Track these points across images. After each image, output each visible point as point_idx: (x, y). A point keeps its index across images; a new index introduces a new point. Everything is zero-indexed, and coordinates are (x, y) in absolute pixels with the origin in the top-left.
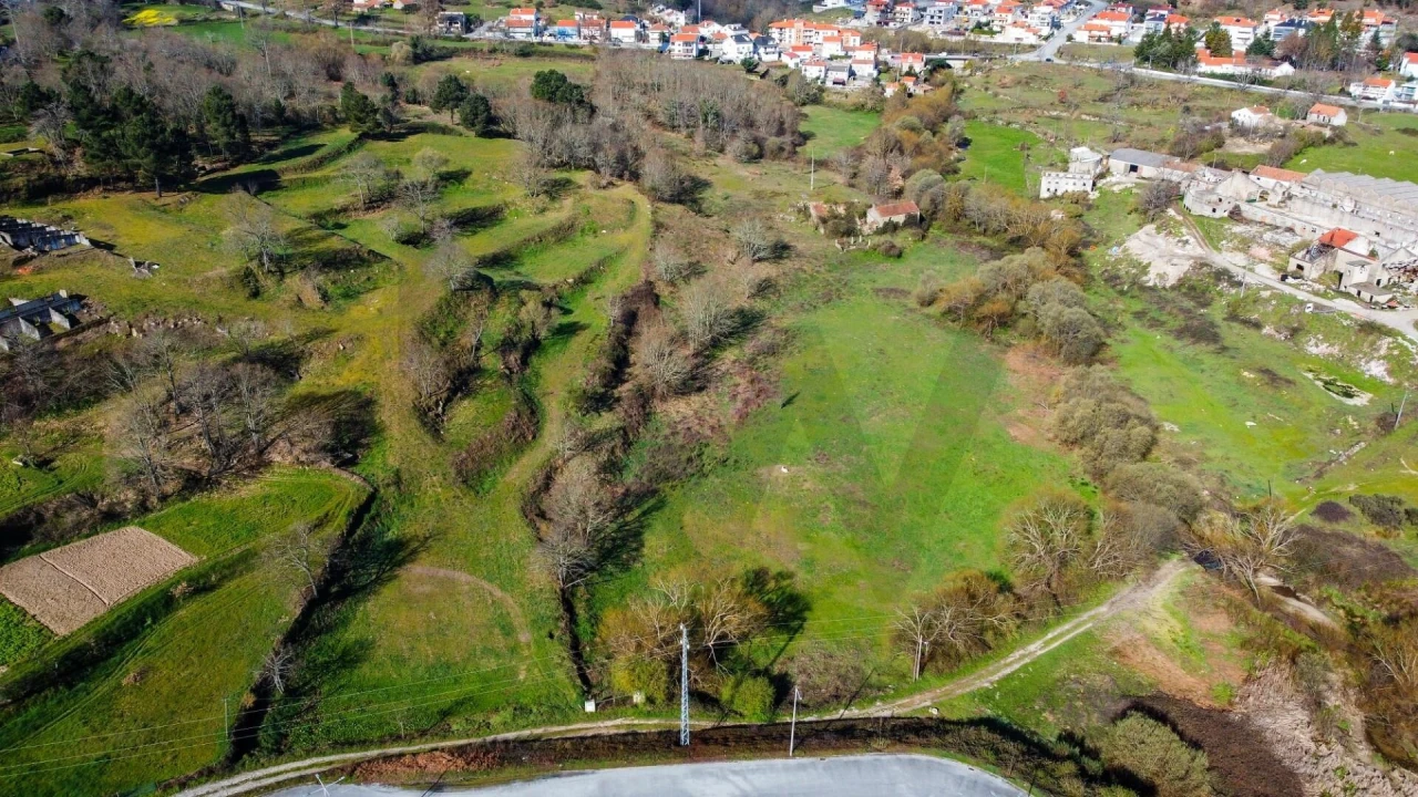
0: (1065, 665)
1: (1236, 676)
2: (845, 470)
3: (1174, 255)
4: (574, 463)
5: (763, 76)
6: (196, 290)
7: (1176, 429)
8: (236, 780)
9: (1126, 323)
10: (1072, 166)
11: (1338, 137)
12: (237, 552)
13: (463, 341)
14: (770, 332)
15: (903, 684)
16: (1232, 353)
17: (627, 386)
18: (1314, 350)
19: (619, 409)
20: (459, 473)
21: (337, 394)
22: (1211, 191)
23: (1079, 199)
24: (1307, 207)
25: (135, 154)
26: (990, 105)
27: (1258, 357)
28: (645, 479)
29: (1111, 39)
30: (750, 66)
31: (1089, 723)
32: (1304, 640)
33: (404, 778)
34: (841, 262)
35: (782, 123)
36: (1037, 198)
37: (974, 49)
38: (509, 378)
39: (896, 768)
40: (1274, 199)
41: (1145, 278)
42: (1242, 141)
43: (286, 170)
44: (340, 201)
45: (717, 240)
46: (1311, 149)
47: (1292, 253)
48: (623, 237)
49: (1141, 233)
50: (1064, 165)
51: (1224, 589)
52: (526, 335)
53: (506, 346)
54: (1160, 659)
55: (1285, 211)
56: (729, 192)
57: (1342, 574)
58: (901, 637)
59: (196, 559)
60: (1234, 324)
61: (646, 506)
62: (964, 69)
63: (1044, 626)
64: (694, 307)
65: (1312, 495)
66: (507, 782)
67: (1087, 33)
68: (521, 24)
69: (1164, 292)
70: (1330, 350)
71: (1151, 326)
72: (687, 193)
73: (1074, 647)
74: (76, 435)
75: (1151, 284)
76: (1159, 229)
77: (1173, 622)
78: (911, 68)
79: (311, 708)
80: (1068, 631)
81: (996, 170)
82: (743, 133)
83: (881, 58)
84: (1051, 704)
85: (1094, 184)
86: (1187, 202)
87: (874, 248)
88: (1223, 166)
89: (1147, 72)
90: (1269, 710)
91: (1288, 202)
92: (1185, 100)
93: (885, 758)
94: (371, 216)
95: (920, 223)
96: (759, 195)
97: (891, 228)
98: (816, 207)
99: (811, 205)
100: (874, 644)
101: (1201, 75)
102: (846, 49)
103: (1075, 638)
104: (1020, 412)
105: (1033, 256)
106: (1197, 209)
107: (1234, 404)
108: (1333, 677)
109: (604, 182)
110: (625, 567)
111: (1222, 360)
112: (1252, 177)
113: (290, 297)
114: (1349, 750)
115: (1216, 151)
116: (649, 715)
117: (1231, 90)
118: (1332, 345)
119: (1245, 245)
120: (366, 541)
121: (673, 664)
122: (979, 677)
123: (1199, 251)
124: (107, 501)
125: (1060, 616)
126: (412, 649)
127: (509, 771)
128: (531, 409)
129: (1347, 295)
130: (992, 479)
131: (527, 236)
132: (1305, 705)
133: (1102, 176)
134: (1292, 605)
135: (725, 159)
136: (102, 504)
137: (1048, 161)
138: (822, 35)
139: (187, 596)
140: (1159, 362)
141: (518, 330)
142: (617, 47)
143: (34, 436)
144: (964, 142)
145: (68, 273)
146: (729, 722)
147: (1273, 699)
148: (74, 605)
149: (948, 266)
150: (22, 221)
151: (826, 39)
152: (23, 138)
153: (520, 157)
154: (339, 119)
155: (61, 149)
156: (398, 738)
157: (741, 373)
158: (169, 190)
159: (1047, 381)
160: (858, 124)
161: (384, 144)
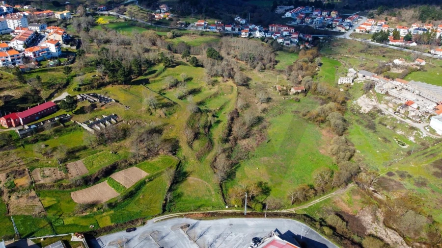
0: (323, 205)
1: (359, 209)
2: (281, 159)
3: (369, 105)
4: (221, 156)
5: (266, 42)
6: (139, 113)
7: (359, 152)
8: (164, 216)
9: (353, 123)
10: (348, 75)
11: (422, 69)
12: (156, 173)
13: (196, 126)
14: (265, 122)
15: (289, 207)
16: (377, 133)
17: (232, 137)
18: (398, 133)
19: (230, 142)
20: (197, 157)
21: (171, 139)
22: (382, 87)
23: (348, 86)
24: (406, 92)
25: (120, 77)
26: (329, 52)
27: (384, 134)
28: (236, 160)
29: (366, 32)
30: (263, 39)
31: (326, 216)
32: (376, 202)
33: (194, 218)
34: (284, 103)
35: (271, 59)
36: (337, 84)
37: (326, 33)
38: (206, 135)
40: (399, 89)
41: (360, 111)
42: (395, 69)
43: (150, 78)
44: (164, 87)
45: (253, 97)
46: (414, 72)
47: (398, 106)
48: (230, 96)
49: (362, 97)
50: (345, 74)
51: (361, 190)
52: (209, 124)
53: (205, 127)
54: (344, 204)
55: (400, 92)
56: (256, 82)
58: (289, 197)
59: (148, 174)
60: (380, 125)
61: (236, 166)
62: (323, 39)
63: (320, 196)
64: (247, 117)
65: (387, 170)
66: (213, 219)
67: (359, 30)
68: (201, 25)
69: (365, 115)
71: (360, 124)
72: (246, 83)
73: (325, 201)
74: (121, 147)
75: (362, 112)
76: (367, 96)
77: (348, 197)
78: (308, 39)
79: (174, 204)
80: (325, 197)
81: (328, 74)
82: (260, 63)
83: (300, 36)
84: (319, 212)
85: (353, 81)
86: (375, 88)
87: (293, 99)
88: (388, 77)
89: (375, 43)
90: (364, 216)
91: (402, 90)
92: (384, 53)
93: (283, 219)
94: (172, 90)
95: (305, 92)
96: (264, 83)
97: (297, 93)
98: (278, 87)
99: (277, 86)
100: (284, 198)
101: (390, 45)
102: (290, 33)
103: (326, 199)
104: (323, 146)
105: (331, 104)
106: (377, 91)
107: (375, 146)
108: (380, 210)
109: (225, 80)
110: (232, 179)
111: (375, 134)
112: (394, 82)
113: (158, 115)
114: (378, 224)
115: (388, 72)
116: (238, 209)
117: (398, 50)
118: (403, 132)
119: (387, 103)
120: (179, 171)
121: (243, 200)
122: (305, 206)
123: (375, 104)
125: (324, 194)
126: (191, 194)
127: (213, 217)
128: (211, 142)
129: (409, 118)
130: (314, 162)
131: (207, 96)
132: (372, 215)
133: (356, 78)
134: (375, 194)
135: (255, 71)
136: (128, 162)
137: (342, 72)
138: (284, 29)
139: (148, 182)
140: (359, 134)
141: (207, 123)
142: (226, 32)
143: (113, 147)
144: (321, 64)
145: (112, 109)
146: (254, 212)
147: (366, 214)
148: (128, 182)
149: (311, 105)
150: (99, 95)
151: (285, 31)
152: (93, 71)
153: (205, 74)
154: (160, 61)
155: (103, 75)
156: (191, 211)
157: (258, 134)
158: (125, 84)
159: (331, 138)
160: (292, 57)
161: (171, 69)
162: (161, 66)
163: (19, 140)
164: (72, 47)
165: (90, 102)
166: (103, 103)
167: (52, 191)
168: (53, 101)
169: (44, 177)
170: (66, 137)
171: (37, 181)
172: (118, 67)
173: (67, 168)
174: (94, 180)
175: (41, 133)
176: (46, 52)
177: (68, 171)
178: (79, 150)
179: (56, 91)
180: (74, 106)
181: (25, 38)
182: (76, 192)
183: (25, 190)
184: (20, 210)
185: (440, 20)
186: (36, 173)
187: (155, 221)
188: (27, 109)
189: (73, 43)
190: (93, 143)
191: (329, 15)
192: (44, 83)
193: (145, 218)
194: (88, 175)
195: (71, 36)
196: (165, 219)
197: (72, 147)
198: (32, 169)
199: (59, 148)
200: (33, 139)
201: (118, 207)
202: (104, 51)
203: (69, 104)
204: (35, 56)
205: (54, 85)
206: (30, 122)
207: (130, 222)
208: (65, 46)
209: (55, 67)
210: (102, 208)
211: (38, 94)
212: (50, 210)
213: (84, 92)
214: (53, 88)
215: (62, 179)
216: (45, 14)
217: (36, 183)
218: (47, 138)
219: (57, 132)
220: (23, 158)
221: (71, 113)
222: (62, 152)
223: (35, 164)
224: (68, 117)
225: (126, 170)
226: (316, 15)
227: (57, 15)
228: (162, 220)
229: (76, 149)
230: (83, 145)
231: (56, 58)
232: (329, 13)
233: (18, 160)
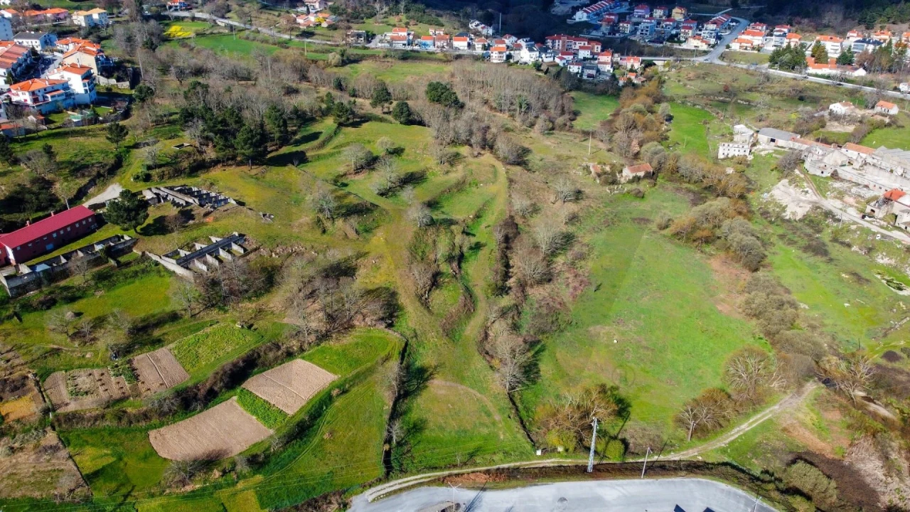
0: (760, 436)
1: (845, 443)
2: (634, 329)
3: (800, 201)
4: (496, 325)
5: (546, 73)
6: (296, 230)
7: (807, 307)
8: (391, 483)
9: (775, 242)
10: (736, 138)
11: (894, 123)
12: (353, 373)
13: (430, 257)
14: (579, 245)
15: (681, 444)
16: (835, 262)
17: (512, 280)
18: (881, 261)
19: (511, 293)
20: (444, 330)
21: (378, 289)
22: (820, 161)
23: (741, 161)
24: (876, 171)
25: (242, 148)
26: (682, 92)
27: (850, 265)
28: (532, 333)
29: (753, 48)
30: (538, 66)
31: (776, 465)
32: (880, 426)
33: (467, 485)
34: (611, 201)
35: (563, 108)
36: (717, 158)
37: (669, 52)
38: (455, 277)
39: (692, 485)
40: (856, 165)
41: (784, 214)
42: (836, 124)
43: (308, 149)
44: (342, 169)
45: (544, 189)
46: (877, 130)
47: (868, 202)
48: (493, 189)
49: (780, 185)
50: (729, 137)
51: (837, 397)
52: (457, 252)
53: (450, 259)
54: (807, 434)
55: (863, 172)
56: (542, 155)
57: (898, 392)
58: (682, 422)
59: (336, 377)
60: (835, 244)
61: (536, 349)
62: (664, 66)
63: (747, 416)
64: (543, 231)
65: (882, 347)
66: (514, 487)
67: (739, 44)
68: (400, 39)
69: (795, 223)
70: (889, 262)
71: (789, 244)
72: (520, 159)
73: (765, 426)
74: (260, 311)
75: (787, 218)
76: (790, 183)
77: (812, 414)
78: (632, 66)
79: (409, 451)
80: (760, 418)
81: (690, 138)
82: (543, 116)
83: (615, 60)
84: (755, 455)
85: (750, 150)
86: (807, 165)
87: (628, 192)
88: (825, 141)
89: (776, 72)
90: (862, 460)
91: (865, 167)
93: (686, 480)
94: (361, 177)
95: (651, 176)
96: (559, 157)
97: (636, 179)
98: (593, 167)
99: (591, 165)
100: (665, 423)
101: (809, 75)
102: (592, 53)
103: (764, 422)
104: (722, 296)
105: (722, 202)
106: (812, 171)
107: (838, 293)
108: (893, 444)
109: (476, 153)
110: (534, 382)
111: (830, 266)
112: (843, 150)
113: (340, 233)
114: (902, 480)
115: (821, 130)
116: (566, 457)
117: (828, 85)
118: (891, 259)
119: (840, 195)
120: (409, 367)
121: (577, 433)
122: (719, 441)
123: (814, 198)
124: (285, 346)
125: (755, 411)
126: (445, 423)
127: (514, 482)
128: (470, 294)
129: (899, 229)
130: (712, 334)
131: (442, 189)
132: (880, 458)
133: (754, 145)
134: (872, 407)
135: (535, 133)
136: (283, 348)
137: (721, 132)
138: (578, 45)
139: (338, 395)
140: (795, 266)
141: (453, 249)
142: (457, 53)
143: (241, 312)
144: (670, 118)
145: (231, 221)
146: (604, 462)
147: (864, 455)
148: (290, 400)
149: (671, 203)
150: (195, 189)
151: (581, 48)
152: (178, 136)
153: (430, 140)
154: (325, 113)
155: (201, 144)
156: (455, 466)
157: (569, 271)
158: (253, 164)
159: (734, 278)
160: (604, 104)
161: (350, 129)
162: (329, 123)
163: (8, 302)
164: (120, 84)
165: (178, 205)
166: (208, 207)
167: (100, 431)
168: (86, 205)
169: (76, 393)
170: (124, 291)
171: (60, 406)
172: (234, 126)
173: (134, 370)
174: (205, 397)
175: (63, 283)
176: (62, 91)
177: (137, 377)
178: (160, 323)
179: (92, 183)
180: (142, 214)
181: (10, 61)
182: (162, 430)
183: (29, 430)
184: (20, 484)
185: (902, 22)
186: (55, 385)
187: (370, 499)
188: (24, 225)
189: (121, 74)
190: (194, 305)
191: (669, 16)
192: (62, 163)
193: (344, 492)
194: (190, 384)
195: (116, 59)
196: (395, 492)
197: (143, 315)
198: (44, 375)
199: (111, 319)
200: (42, 298)
201: (272, 465)
202: (199, 89)
203: (128, 210)
204: (35, 100)
205: (86, 166)
206: (34, 257)
207: (309, 505)
208: (103, 81)
209: (86, 128)
210: (233, 469)
211: (48, 189)
212: (100, 482)
213: (160, 183)
214: (83, 175)
215: (123, 399)
216: (49, 15)
217: (58, 411)
218: (78, 294)
219: (103, 279)
220: (20, 348)
221: (132, 232)
222: (119, 328)
223: (51, 362)
224: (126, 241)
225: (279, 367)
226: (640, 16)
227: (79, 19)
228: (389, 494)
229: (152, 320)
230: (168, 309)
231: (87, 106)
232: (667, 12)
233: (8, 352)
